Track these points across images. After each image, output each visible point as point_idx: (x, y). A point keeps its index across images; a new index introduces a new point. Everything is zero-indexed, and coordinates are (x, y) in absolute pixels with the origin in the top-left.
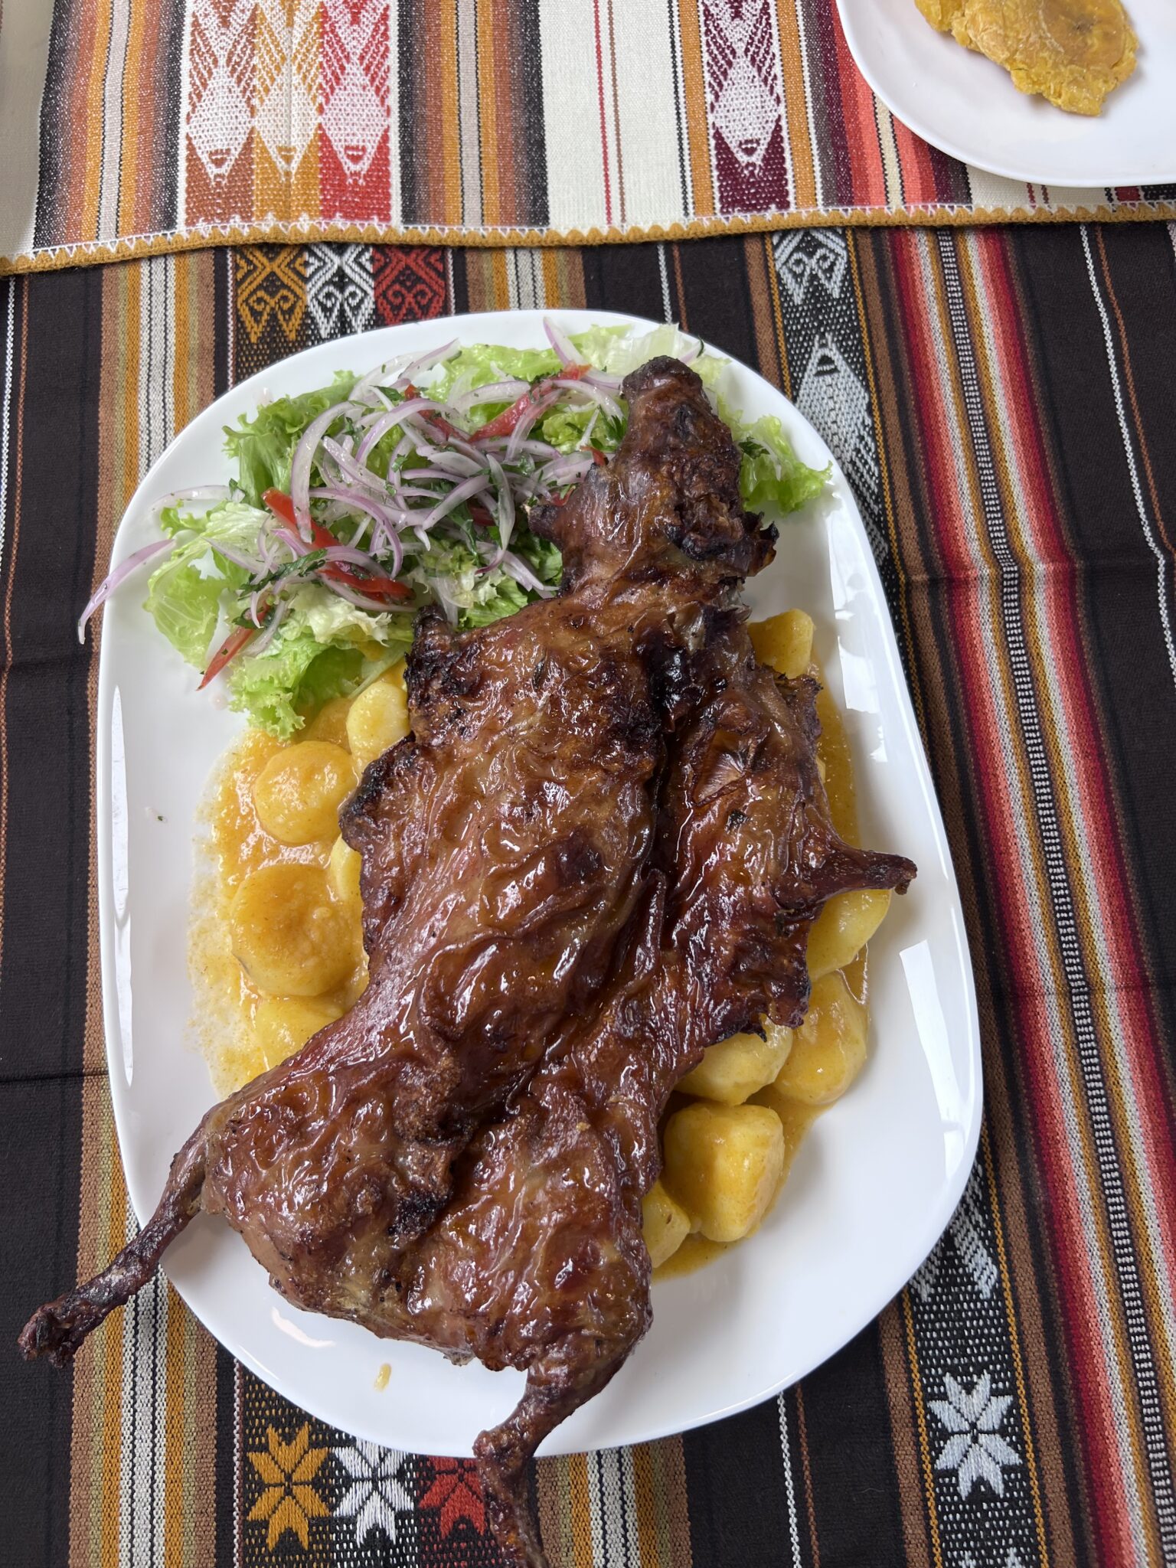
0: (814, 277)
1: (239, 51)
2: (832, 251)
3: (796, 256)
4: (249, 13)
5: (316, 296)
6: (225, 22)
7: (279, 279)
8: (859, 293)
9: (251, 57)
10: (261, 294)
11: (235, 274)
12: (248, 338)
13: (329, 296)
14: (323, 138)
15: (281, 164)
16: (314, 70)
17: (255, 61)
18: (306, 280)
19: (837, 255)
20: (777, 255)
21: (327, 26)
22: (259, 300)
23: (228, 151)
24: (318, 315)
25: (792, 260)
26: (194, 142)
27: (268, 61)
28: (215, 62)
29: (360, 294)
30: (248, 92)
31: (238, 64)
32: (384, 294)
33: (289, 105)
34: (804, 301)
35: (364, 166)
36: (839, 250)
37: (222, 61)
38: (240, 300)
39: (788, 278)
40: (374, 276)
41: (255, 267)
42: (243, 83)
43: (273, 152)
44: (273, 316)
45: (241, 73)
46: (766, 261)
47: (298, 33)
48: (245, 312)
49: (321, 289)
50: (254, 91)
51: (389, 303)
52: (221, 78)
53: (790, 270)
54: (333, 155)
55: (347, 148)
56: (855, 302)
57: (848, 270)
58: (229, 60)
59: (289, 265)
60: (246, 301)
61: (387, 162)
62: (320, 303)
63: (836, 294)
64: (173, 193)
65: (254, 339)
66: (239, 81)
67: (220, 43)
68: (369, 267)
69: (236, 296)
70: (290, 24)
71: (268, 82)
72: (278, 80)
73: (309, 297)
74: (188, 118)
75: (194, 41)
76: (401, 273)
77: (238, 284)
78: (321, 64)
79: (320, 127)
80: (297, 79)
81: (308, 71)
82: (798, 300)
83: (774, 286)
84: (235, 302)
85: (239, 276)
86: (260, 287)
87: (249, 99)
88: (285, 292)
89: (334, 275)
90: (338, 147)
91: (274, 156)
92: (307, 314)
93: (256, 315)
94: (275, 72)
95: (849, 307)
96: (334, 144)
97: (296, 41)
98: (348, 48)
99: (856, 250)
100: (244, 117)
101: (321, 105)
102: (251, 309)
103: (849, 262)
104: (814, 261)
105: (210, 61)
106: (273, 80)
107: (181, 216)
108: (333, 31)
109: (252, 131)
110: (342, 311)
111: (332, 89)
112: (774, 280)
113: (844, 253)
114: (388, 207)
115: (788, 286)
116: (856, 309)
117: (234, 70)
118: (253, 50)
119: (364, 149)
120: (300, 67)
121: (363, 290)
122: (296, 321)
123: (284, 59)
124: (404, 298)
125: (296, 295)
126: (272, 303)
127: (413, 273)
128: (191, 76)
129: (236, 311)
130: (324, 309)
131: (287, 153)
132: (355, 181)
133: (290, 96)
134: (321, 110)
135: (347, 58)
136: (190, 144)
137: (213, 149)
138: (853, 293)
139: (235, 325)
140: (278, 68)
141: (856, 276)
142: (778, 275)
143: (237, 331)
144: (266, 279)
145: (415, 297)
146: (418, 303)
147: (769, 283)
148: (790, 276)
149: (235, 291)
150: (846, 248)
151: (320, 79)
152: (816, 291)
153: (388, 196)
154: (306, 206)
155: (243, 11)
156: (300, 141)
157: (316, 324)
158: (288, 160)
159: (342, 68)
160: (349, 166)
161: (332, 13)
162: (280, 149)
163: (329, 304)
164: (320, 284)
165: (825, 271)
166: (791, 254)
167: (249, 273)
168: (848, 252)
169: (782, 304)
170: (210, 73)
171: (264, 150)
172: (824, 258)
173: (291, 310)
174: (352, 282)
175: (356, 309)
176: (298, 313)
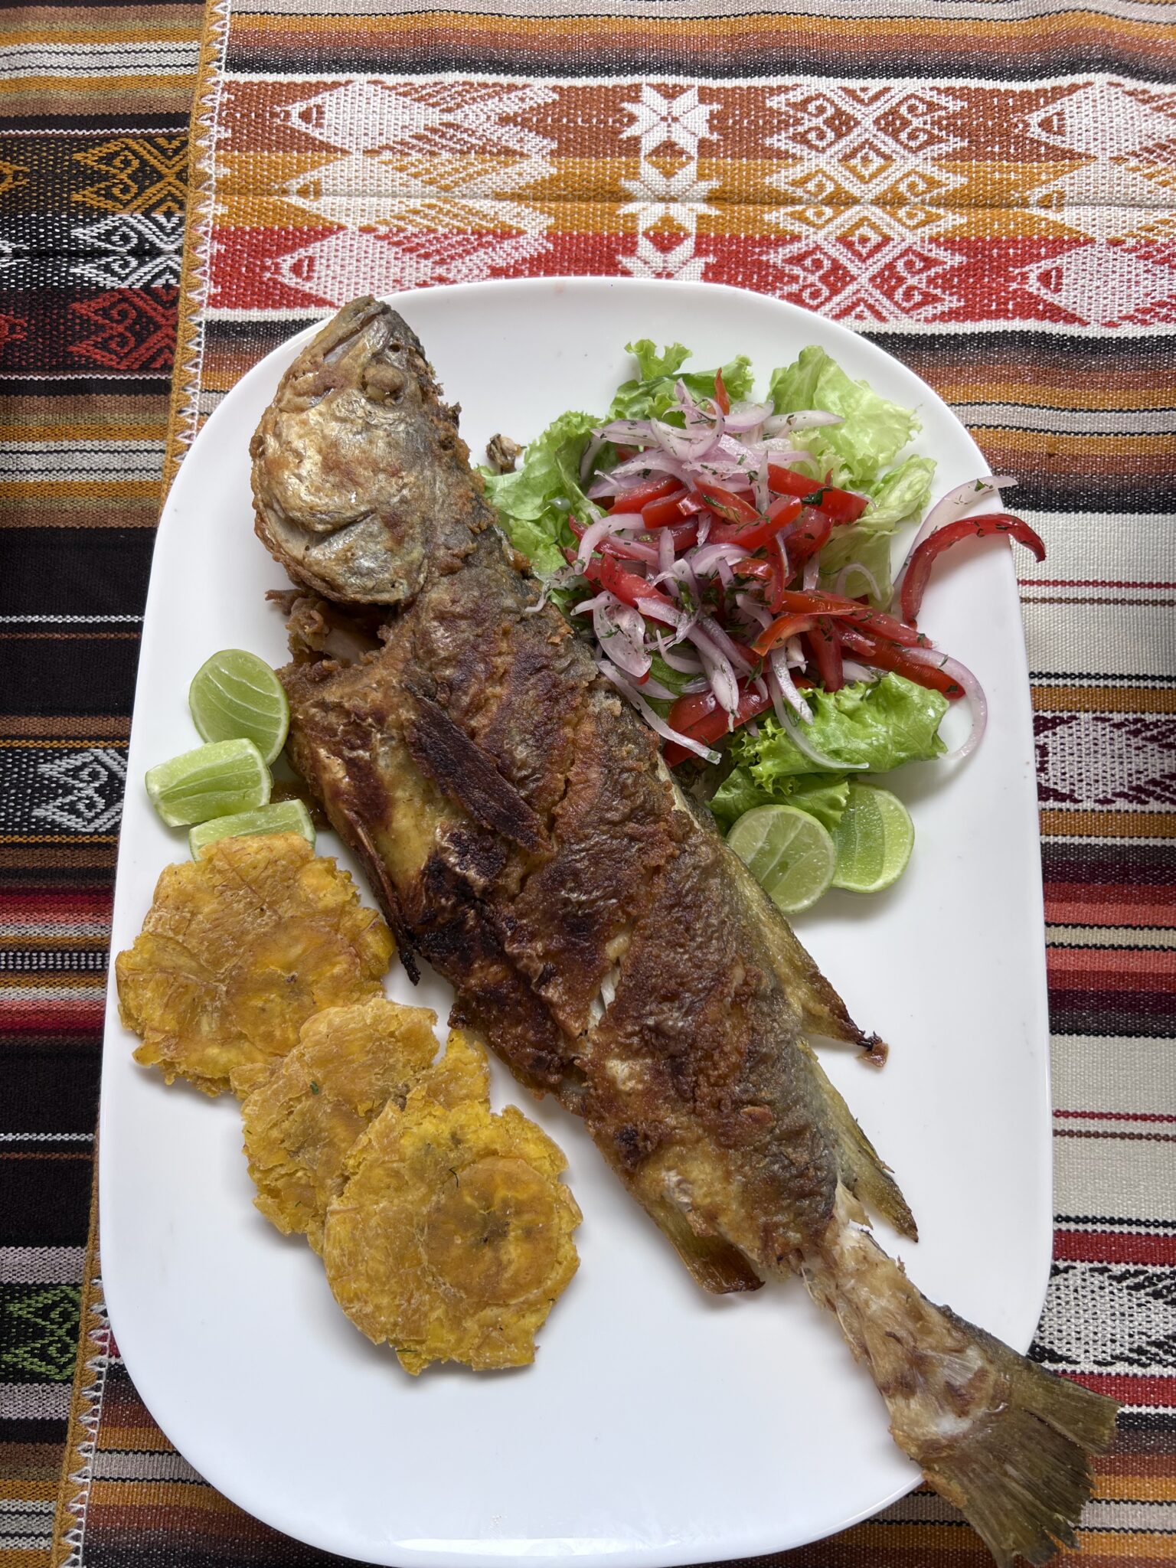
0: (68, 790)
1: (459, 135)
2: (97, 816)
3: (104, 773)
4: (517, 147)
5: (126, 224)
6: (505, 120)
7: (152, 184)
8: (33, 839)
9: (451, 150)
10: (136, 163)
11: (163, 135)
12: (78, 151)
13: (125, 238)
14: (329, 231)
15: (295, 184)
16: (425, 222)
17: (446, 155)
18: (147, 214)
19: (90, 821)
20: (111, 751)
21: (490, 238)
22: (127, 163)
23: (321, 126)
24: (103, 227)
25: (99, 768)
26: (342, 89)
27: (442, 170)
28: (449, 110)
29: (123, 272)
30: (401, 148)
31: (443, 136)
32: (125, 300)
33: (379, 195)
34: (42, 776)
35: (289, 279)
36: (97, 823)
37: (448, 118)
38: (130, 141)
39: (77, 760)
40: (146, 287)
41: (170, 158)
42: (414, 142)
43: (311, 176)
44: (106, 177)
45: (428, 140)
46: (106, 739)
47: (486, 205)
48: (112, 147)
49: (133, 228)
50: (402, 153)
51: (113, 305)
52: (426, 117)
53: (85, 765)
54: (306, 242)
55: (311, 260)
56: (21, 834)
57: (67, 831)
58: (449, 125)
59: (170, 194)
60: (128, 148)
61: (290, 305)
62: (116, 228)
63: (38, 812)
64: (278, 69)
65: (78, 156)
66: (418, 137)
67: (478, 116)
68: (159, 283)
69: (134, 137)
70: (499, 196)
71: (413, 170)
72: (413, 181)
73: (125, 216)
74: (375, 83)
75: (485, 86)
76: (150, 319)
77: (150, 139)
78: (434, 231)
79: (341, 228)
80: (416, 203)
81: (426, 216)
82: (44, 768)
83: (72, 744)
84: (127, 136)
85: (161, 141)
86: (144, 163)
87: (392, 149)
88: (134, 189)
89: (152, 244)
90: (314, 249)
91: (308, 175)
92: (104, 214)
93: (109, 159)
94: (426, 177)
95: (15, 825)
96: (318, 244)
97: (470, 203)
98: (458, 262)
99: (92, 845)
100: (366, 143)
101: (374, 230)
102: (117, 154)
103: (77, 833)
104: (90, 792)
105: (452, 104)
106: (416, 176)
107: (242, 78)
108: (481, 245)
109: (344, 152)
110: (106, 253)
111: (398, 244)
112: (78, 745)
113: (90, 829)
114: (233, 306)
115: (65, 760)
116: (13, 833)
117: (434, 131)
118: (462, 152)
119: (309, 278)
120: (430, 206)
121: (128, 275)
122: (93, 201)
123: (446, 189)
124: (118, 322)
125: (129, 202)
126: (123, 176)
127: (150, 334)
128: (436, 84)
129: (115, 137)
130: (109, 234)
131: (313, 191)
132: (268, 269)
133: (394, 195)
134: (366, 230)
135: (442, 262)
136: (340, 84)
137: (326, 109)
138: (35, 832)
139: (98, 137)
140: (431, 182)
141: (57, 839)
142: (82, 750)
143: (91, 138)
144: (154, 170)
145: (120, 335)
146: (111, 338)
147: (75, 739)
148: (78, 763)
149: (142, 136)
150: (96, 832)
151: (411, 229)
152: (50, 790)
153: (247, 306)
154: (235, 211)
155: (521, 140)
156: (321, 207)
157: (91, 224)
158: (303, 192)
159: (427, 256)
160: (287, 261)
161: (507, 245)
162: (317, 184)
163: (115, 238)
164: (140, 227)
165: (72, 804)
166: (107, 768)
167: (163, 151)
168: (91, 834)
169: (43, 749)
170: (433, 105)
171: (315, 165)
172: (91, 806)
173: (109, 196)
174: (142, 264)
175: (107, 268)
176: (109, 204)
